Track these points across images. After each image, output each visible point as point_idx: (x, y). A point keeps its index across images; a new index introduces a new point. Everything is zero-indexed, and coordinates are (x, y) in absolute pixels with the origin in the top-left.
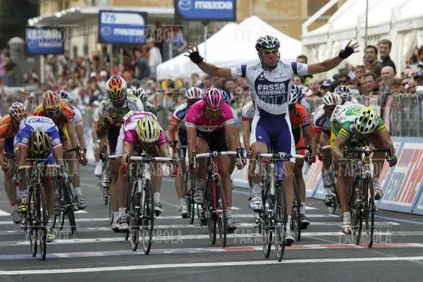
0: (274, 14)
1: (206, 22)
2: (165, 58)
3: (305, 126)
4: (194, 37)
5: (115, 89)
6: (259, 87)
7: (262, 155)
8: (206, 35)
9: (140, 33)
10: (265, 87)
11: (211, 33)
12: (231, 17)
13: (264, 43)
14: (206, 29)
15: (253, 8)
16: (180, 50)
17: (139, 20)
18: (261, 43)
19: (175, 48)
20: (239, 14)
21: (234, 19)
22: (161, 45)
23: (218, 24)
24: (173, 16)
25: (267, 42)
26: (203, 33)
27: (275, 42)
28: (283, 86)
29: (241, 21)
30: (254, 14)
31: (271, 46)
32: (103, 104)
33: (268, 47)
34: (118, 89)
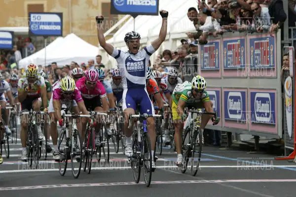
0: (84, 32)
1: (46, 36)
2: (23, 56)
3: (156, 93)
4: (39, 45)
5: (33, 69)
6: (128, 64)
7: (133, 116)
8: (46, 44)
9: (10, 42)
10: (132, 64)
11: (49, 43)
12: (60, 34)
13: (131, 36)
14: (46, 40)
15: (72, 29)
16: (31, 52)
17: (9, 36)
18: (128, 36)
19: (29, 51)
20: (64, 33)
21: (61, 35)
22: (21, 49)
23: (53, 38)
24: (28, 34)
25: (132, 34)
26: (44, 43)
27: (137, 35)
28: (142, 63)
29: (65, 36)
30: (72, 32)
31: (135, 37)
32: (22, 80)
33: (133, 37)
34: (34, 69)
